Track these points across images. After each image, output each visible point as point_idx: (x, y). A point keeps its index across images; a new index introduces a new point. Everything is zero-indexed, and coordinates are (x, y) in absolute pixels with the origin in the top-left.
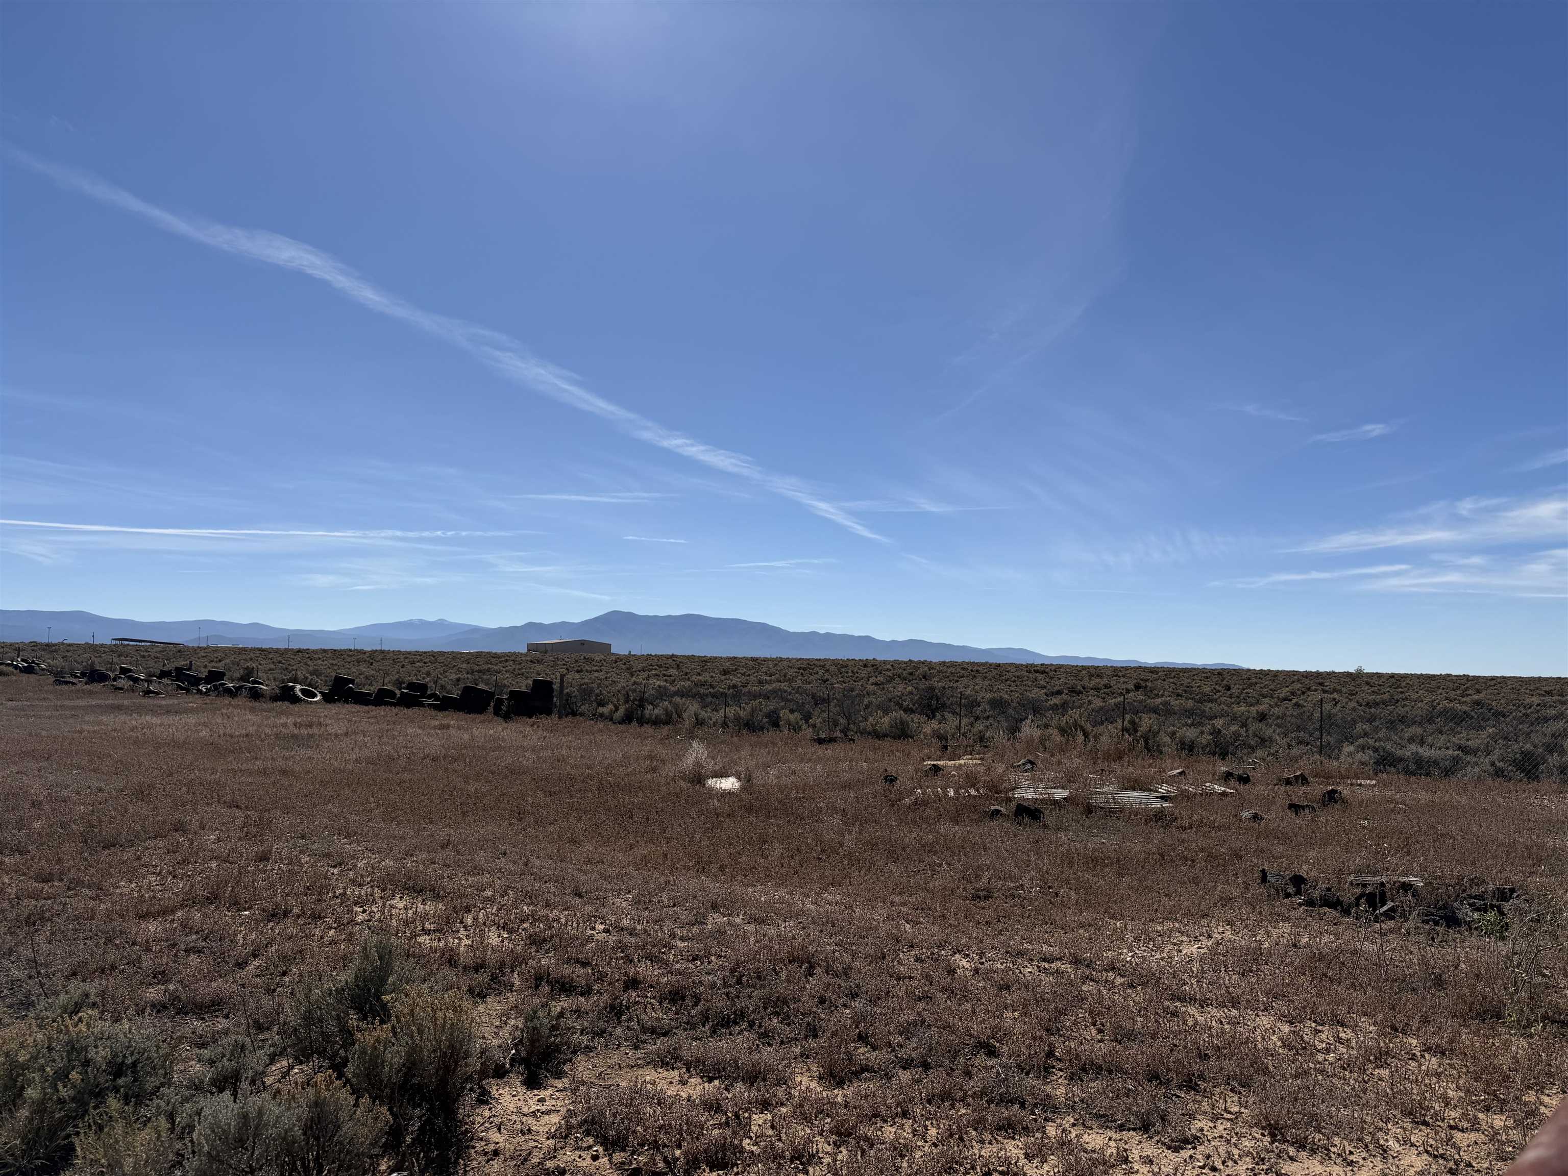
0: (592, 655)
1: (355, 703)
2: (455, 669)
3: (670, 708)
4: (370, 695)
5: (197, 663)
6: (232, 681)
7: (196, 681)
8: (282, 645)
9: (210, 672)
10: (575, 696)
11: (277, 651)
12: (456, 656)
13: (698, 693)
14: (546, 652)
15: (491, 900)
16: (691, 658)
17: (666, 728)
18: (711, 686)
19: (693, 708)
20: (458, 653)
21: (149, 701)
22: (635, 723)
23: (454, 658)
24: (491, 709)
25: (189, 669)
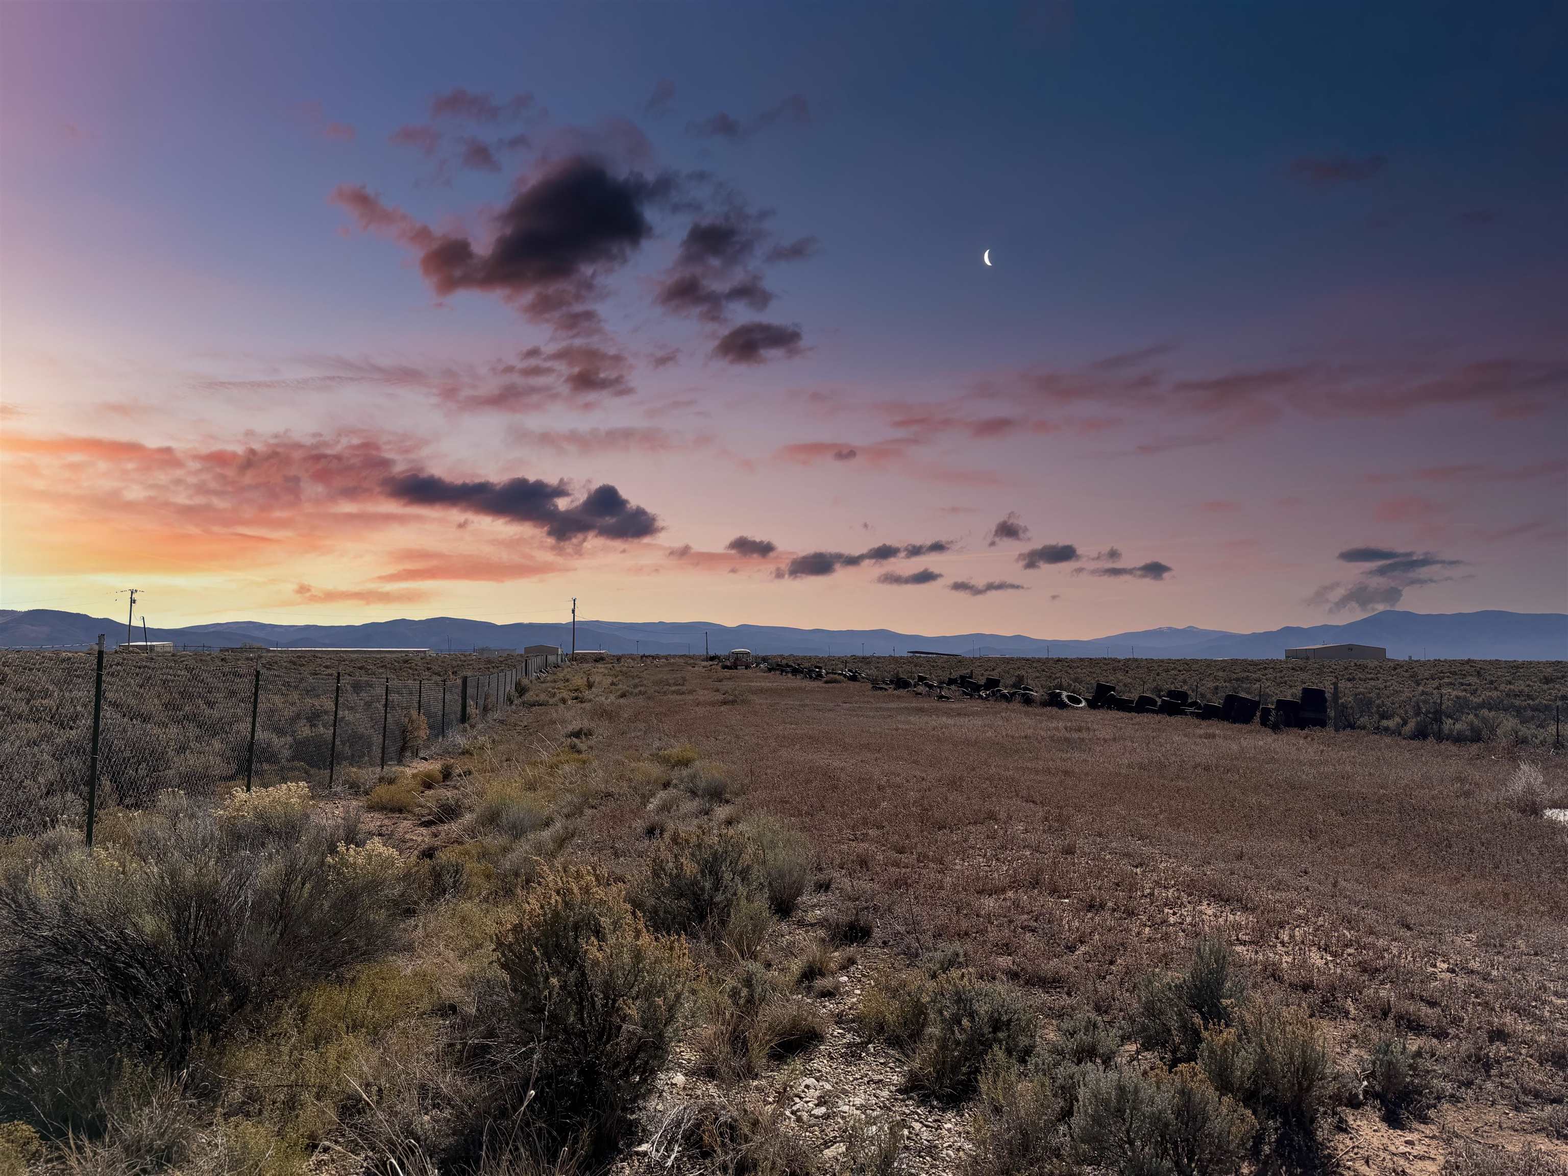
0: (1365, 662)
1: (1118, 710)
2: (1212, 678)
3: (1476, 722)
4: (1132, 702)
5: (977, 671)
6: (1006, 687)
7: (977, 688)
8: (1043, 655)
9: (988, 679)
10: (1351, 707)
11: (1039, 660)
12: (1209, 664)
13: (1513, 706)
14: (1308, 658)
15: (1305, 919)
16: (1496, 663)
17: (1475, 746)
18: (1529, 697)
19: (1509, 723)
20: (1212, 661)
21: (943, 705)
22: (1431, 739)
23: (1209, 666)
24: (1257, 719)
25: (971, 677)
